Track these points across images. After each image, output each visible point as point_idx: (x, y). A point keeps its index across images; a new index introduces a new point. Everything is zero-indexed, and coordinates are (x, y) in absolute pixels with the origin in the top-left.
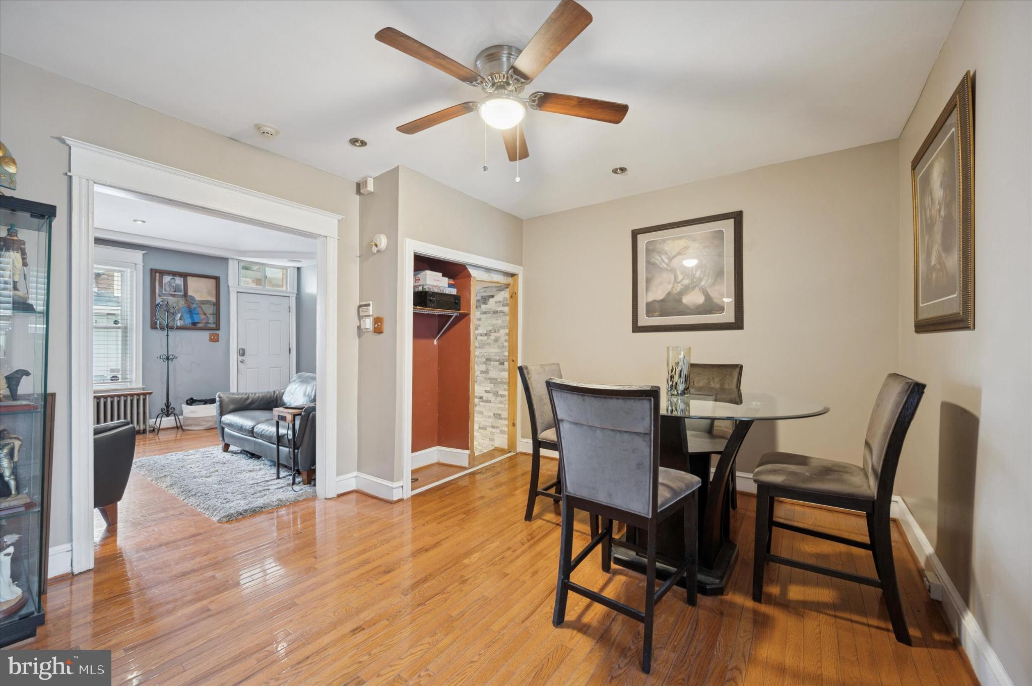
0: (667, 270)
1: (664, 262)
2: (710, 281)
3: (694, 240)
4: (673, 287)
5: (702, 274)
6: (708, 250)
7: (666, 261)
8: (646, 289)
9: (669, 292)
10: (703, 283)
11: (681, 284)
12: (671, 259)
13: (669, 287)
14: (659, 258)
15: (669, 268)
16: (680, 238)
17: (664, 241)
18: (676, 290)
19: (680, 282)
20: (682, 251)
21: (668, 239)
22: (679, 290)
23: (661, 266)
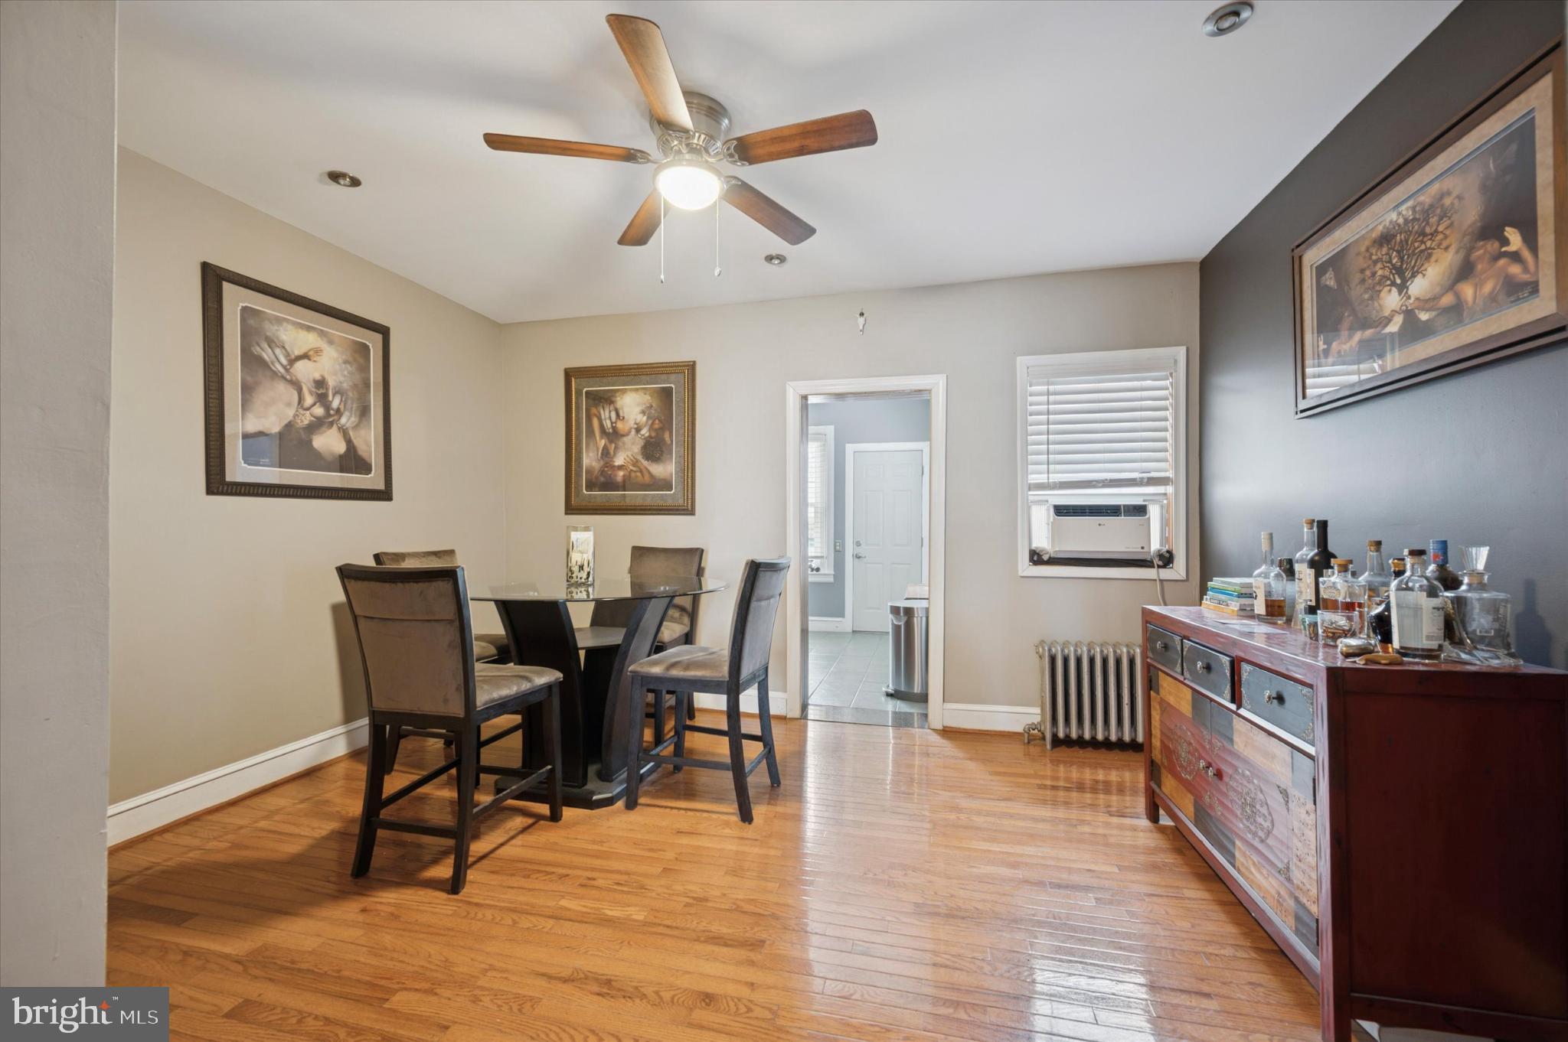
0: (285, 379)
1: (279, 361)
2: (353, 419)
3: (331, 342)
4: (295, 416)
5: (342, 404)
6: (349, 368)
7: (284, 361)
8: (242, 405)
9: (290, 422)
10: (343, 420)
11: (310, 414)
12: (292, 361)
13: (290, 413)
14: (270, 351)
15: (288, 377)
16: (309, 329)
17: (279, 321)
18: (302, 421)
19: (308, 409)
20: (311, 353)
21: (287, 321)
22: (306, 422)
23: (273, 368)
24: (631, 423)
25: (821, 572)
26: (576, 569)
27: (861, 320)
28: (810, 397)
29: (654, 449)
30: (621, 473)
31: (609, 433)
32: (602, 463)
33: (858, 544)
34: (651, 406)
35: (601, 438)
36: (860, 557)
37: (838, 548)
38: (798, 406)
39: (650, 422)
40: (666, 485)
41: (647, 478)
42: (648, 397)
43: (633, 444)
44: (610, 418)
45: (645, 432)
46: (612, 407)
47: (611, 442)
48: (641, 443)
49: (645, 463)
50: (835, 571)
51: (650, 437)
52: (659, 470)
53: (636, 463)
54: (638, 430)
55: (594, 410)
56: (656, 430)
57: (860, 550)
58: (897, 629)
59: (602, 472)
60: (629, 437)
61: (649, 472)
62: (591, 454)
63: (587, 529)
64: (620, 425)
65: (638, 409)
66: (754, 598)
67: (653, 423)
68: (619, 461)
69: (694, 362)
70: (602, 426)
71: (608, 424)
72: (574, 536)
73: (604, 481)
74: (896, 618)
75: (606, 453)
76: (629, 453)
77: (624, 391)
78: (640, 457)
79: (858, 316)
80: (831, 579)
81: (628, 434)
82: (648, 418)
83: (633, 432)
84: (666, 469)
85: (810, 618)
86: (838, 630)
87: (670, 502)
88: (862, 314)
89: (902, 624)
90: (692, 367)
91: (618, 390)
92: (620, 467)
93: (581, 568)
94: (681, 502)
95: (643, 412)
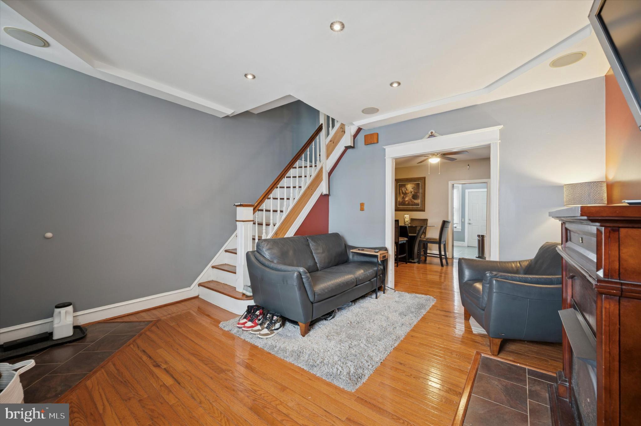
24: (410, 191)
25: (457, 228)
26: (406, 222)
27: (469, 167)
28: (454, 185)
29: (415, 197)
30: (407, 202)
31: (404, 193)
32: (402, 200)
33: (470, 220)
34: (414, 187)
35: (402, 194)
36: (470, 224)
37: (463, 221)
38: (451, 186)
39: (414, 191)
40: (418, 205)
41: (413, 203)
42: (414, 185)
43: (410, 195)
44: (404, 190)
45: (413, 193)
46: (405, 187)
47: (405, 195)
48: (412, 195)
49: (413, 200)
50: (461, 227)
51: (414, 194)
52: (416, 201)
53: (410, 200)
54: (411, 193)
55: (400, 188)
56: (415, 193)
57: (470, 222)
58: (479, 241)
59: (402, 202)
60: (409, 194)
61: (414, 202)
62: (400, 198)
63: (408, 214)
64: (407, 191)
65: (411, 188)
66: (444, 227)
67: (415, 191)
68: (407, 199)
69: (425, 177)
70: (402, 192)
71: (404, 191)
72: (405, 216)
73: (403, 203)
74: (479, 238)
75: (403, 198)
76: (409, 198)
77: (408, 184)
78: (411, 199)
79: (467, 165)
80: (460, 230)
81: (409, 193)
82: (414, 190)
83: (410, 193)
84: (418, 201)
85: (454, 242)
86: (463, 245)
87: (419, 209)
88: (468, 165)
89: (481, 239)
90: (425, 178)
91: (406, 184)
92: (407, 201)
93: (407, 222)
94: (422, 209)
95: (412, 189)
